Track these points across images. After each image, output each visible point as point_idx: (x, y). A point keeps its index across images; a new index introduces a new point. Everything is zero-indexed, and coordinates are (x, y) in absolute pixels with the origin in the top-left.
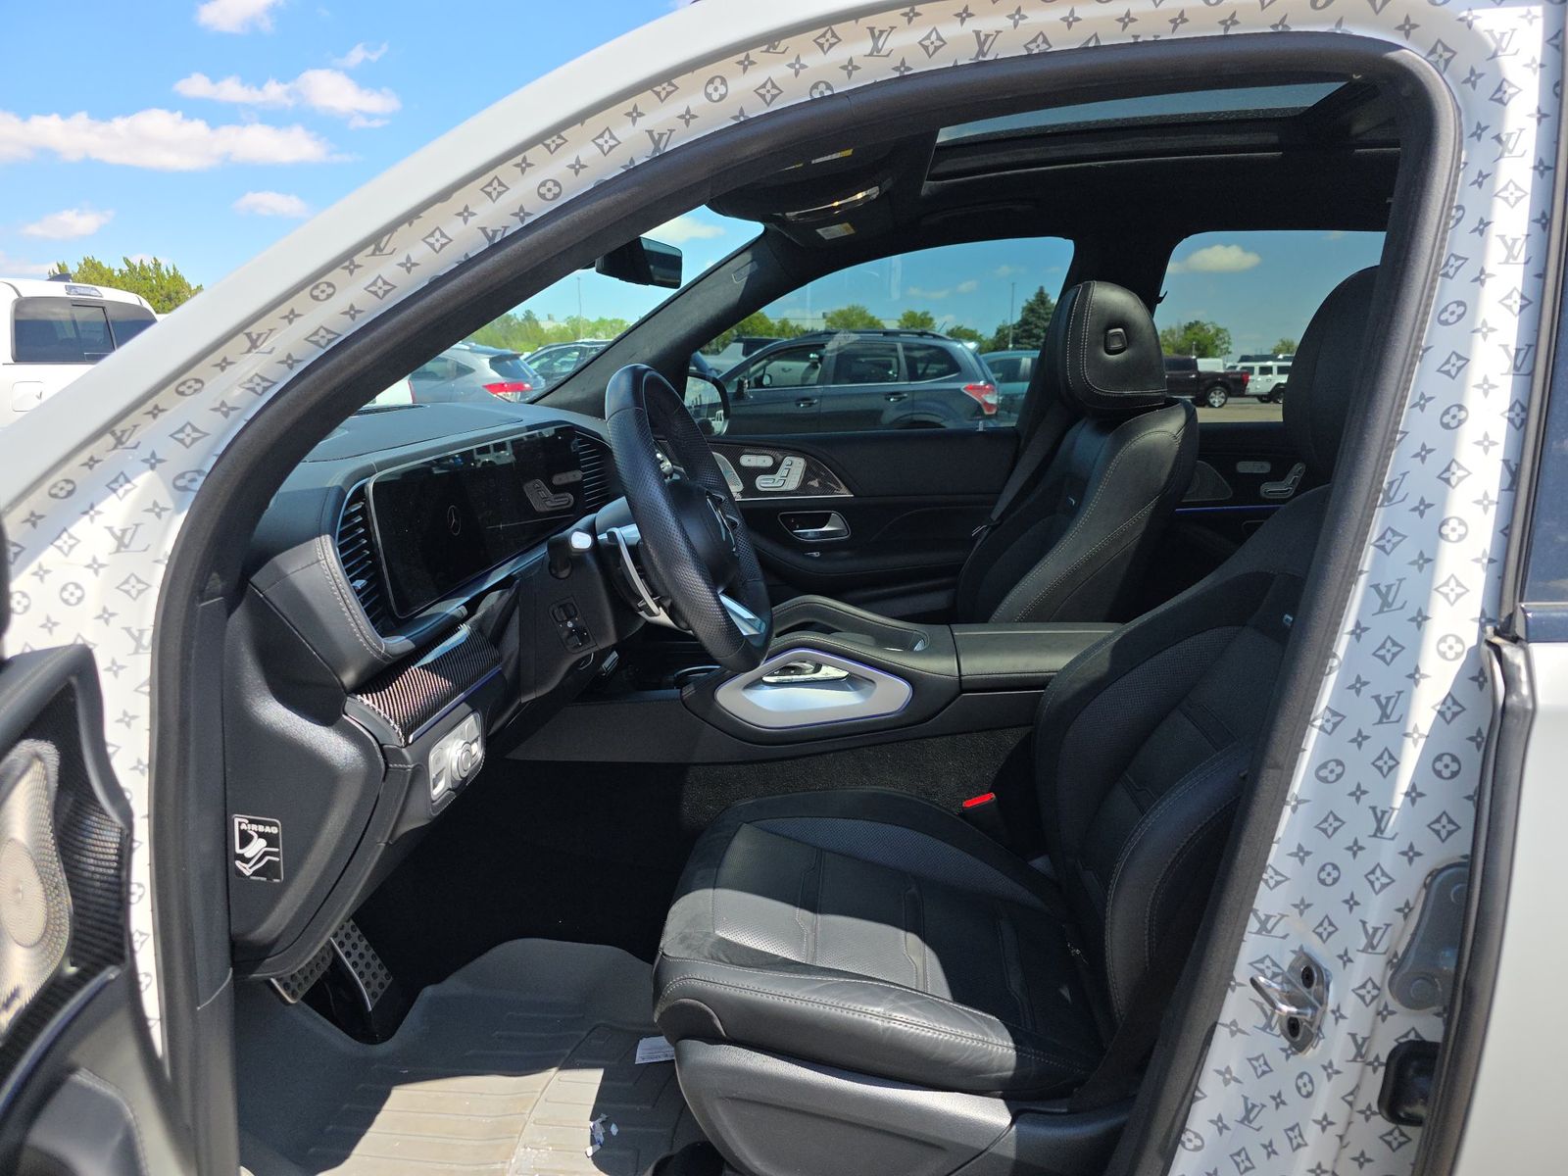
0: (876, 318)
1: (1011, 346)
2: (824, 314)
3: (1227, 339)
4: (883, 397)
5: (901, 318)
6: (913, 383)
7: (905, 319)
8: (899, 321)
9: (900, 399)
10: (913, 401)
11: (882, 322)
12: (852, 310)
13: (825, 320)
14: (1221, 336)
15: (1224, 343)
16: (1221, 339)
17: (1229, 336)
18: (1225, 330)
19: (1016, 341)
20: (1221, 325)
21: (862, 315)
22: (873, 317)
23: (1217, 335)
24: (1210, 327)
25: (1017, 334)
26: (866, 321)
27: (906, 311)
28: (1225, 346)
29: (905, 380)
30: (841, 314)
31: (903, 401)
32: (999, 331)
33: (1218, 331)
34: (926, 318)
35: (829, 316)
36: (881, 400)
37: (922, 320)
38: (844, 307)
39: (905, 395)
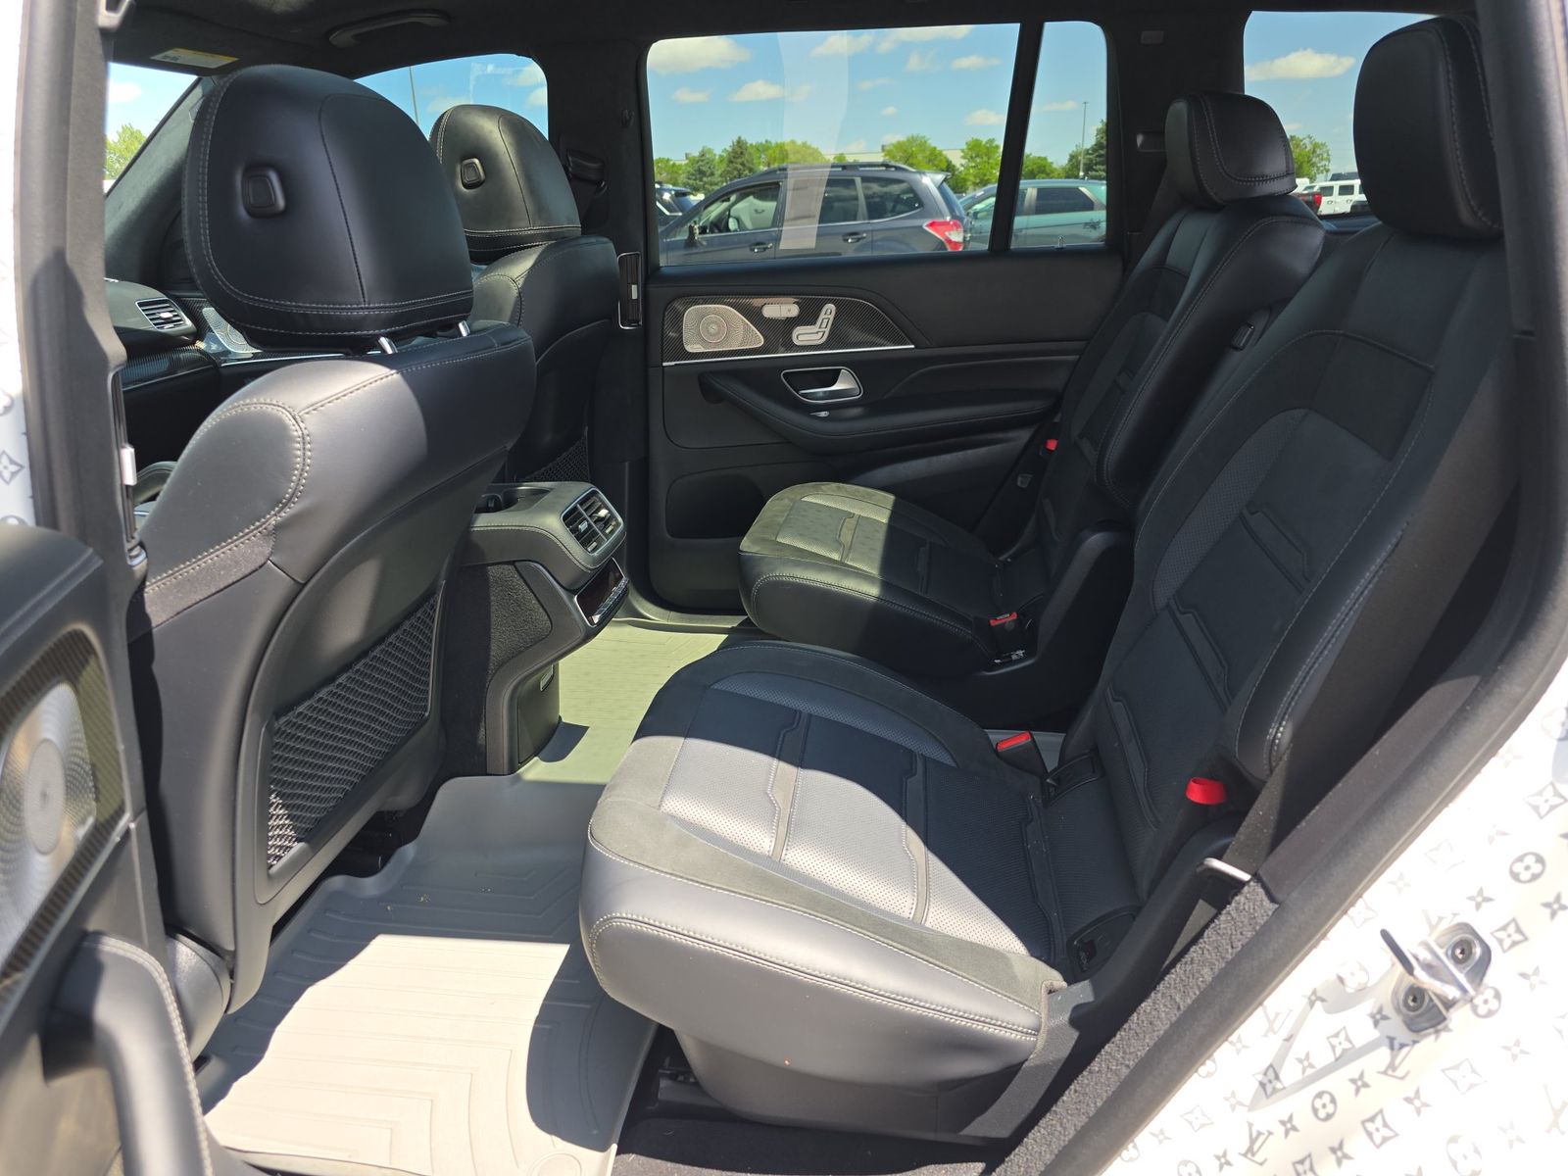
0: (938, 149)
1: (1081, 174)
2: (883, 147)
3: (1325, 156)
4: (841, 238)
5: (965, 147)
6: (871, 221)
7: (969, 149)
8: (963, 151)
9: (859, 239)
10: (872, 241)
11: (944, 153)
12: (912, 140)
13: (883, 154)
14: (1318, 152)
15: (1322, 159)
16: (1319, 156)
17: (1327, 152)
18: (1323, 145)
19: (1089, 168)
20: (1319, 140)
21: (924, 146)
22: (935, 148)
23: (1314, 152)
24: (1307, 141)
25: (1091, 160)
26: (928, 153)
27: (970, 139)
28: (1323, 163)
29: (864, 219)
30: (899, 146)
31: (861, 242)
32: (1072, 157)
33: (1316, 146)
34: (991, 146)
35: (887, 148)
36: (839, 240)
37: (988, 148)
38: (903, 138)
39: (865, 235)
